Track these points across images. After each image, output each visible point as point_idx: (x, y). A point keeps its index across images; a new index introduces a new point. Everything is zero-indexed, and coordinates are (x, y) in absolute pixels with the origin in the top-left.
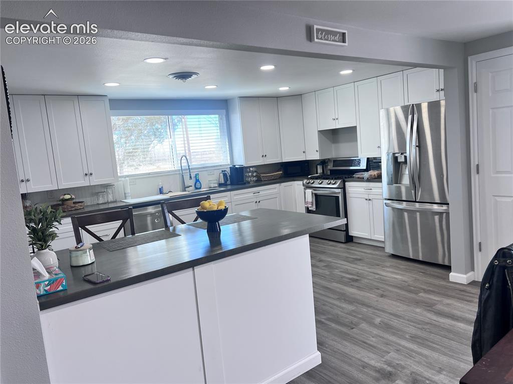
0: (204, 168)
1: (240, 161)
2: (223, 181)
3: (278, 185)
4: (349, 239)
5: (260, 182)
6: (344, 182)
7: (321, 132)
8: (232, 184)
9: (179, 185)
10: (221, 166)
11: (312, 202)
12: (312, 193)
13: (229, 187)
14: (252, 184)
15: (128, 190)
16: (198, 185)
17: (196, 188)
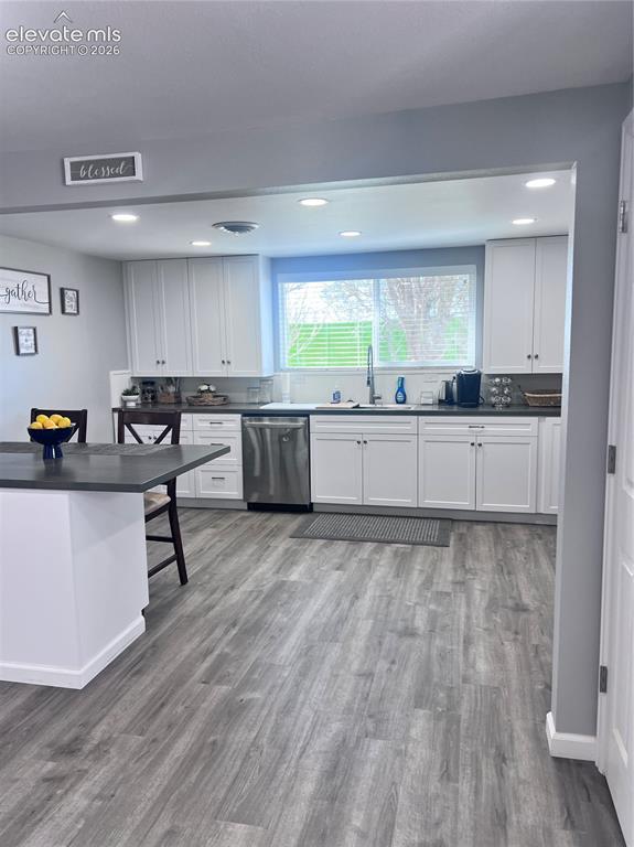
0: (423, 369)
2: (442, 397)
16: (401, 397)
17: (398, 402)
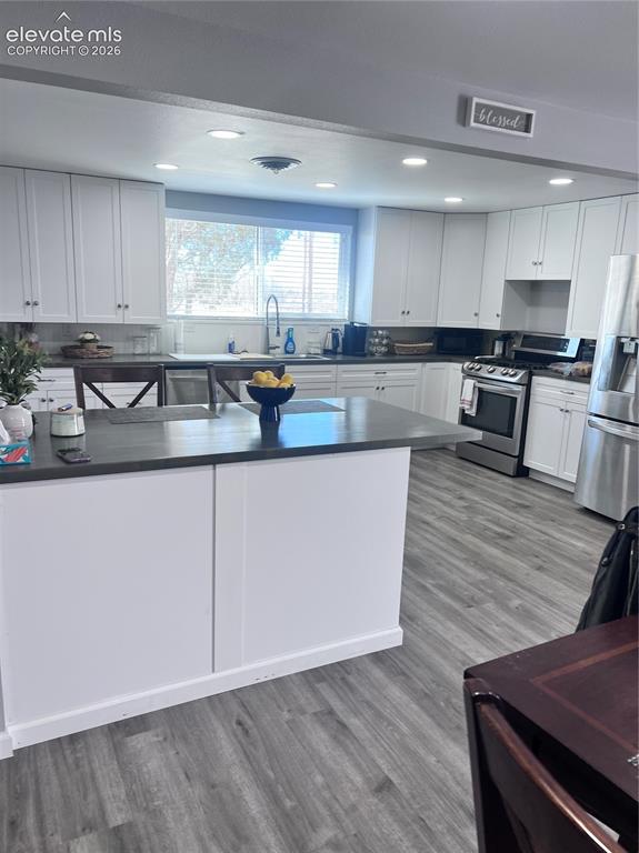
0: (304, 321)
1: (364, 317)
2: (330, 347)
3: (420, 364)
4: (522, 472)
5: (391, 356)
6: (531, 375)
7: (510, 283)
8: (344, 353)
9: (260, 344)
10: (332, 320)
11: (472, 402)
12: (475, 387)
13: (339, 358)
14: (377, 357)
15: (181, 340)
16: (290, 346)
17: (287, 352)
